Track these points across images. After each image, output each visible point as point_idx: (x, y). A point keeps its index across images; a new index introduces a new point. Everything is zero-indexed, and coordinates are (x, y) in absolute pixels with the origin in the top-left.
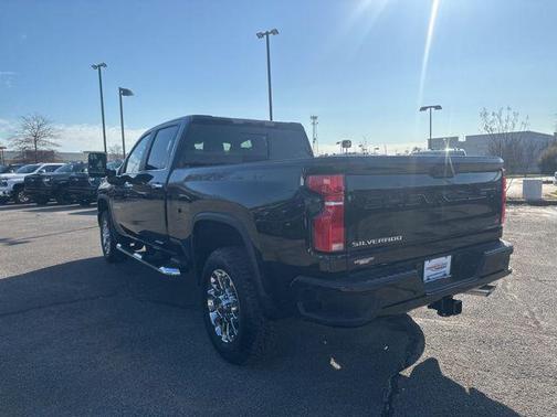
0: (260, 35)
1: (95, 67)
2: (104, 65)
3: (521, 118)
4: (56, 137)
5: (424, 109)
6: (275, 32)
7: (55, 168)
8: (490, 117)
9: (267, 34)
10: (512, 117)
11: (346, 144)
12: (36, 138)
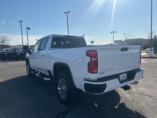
0: (65, 13)
1: (20, 22)
2: (22, 21)
3: (134, 35)
4: (9, 41)
5: (112, 32)
6: (69, 12)
7: (8, 50)
8: (126, 35)
9: (67, 12)
10: (132, 35)
11: (92, 42)
12: (3, 42)
